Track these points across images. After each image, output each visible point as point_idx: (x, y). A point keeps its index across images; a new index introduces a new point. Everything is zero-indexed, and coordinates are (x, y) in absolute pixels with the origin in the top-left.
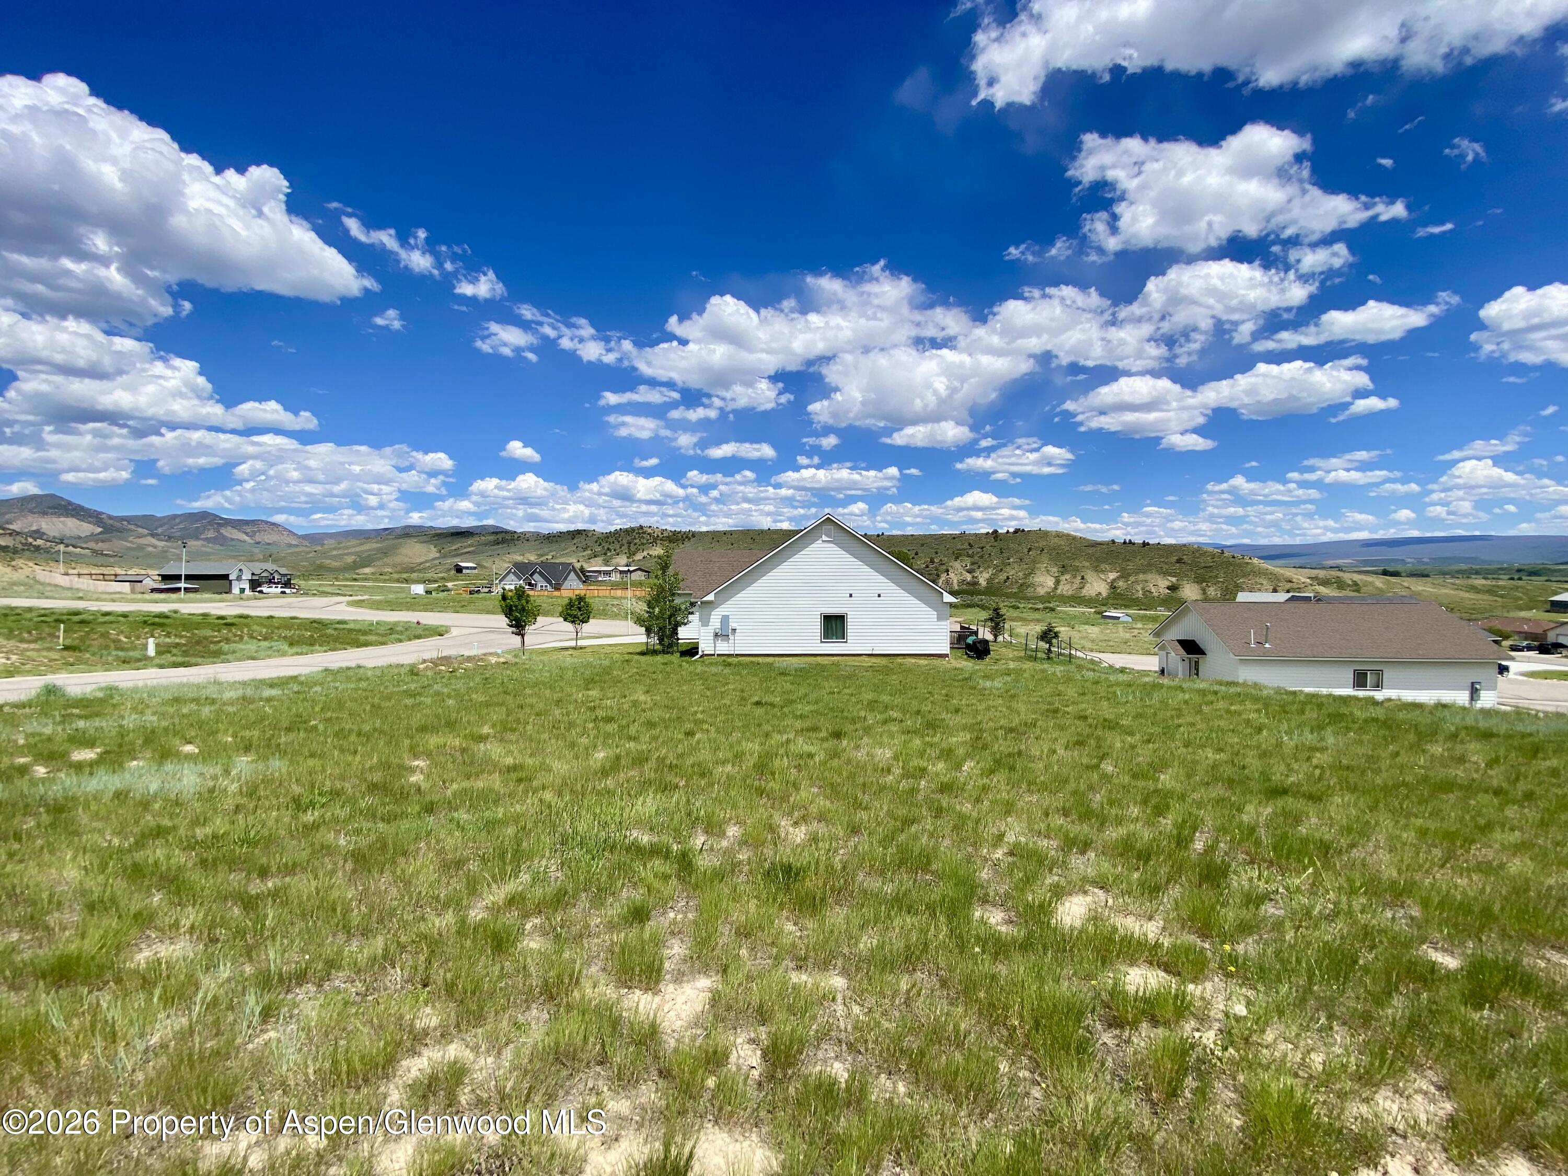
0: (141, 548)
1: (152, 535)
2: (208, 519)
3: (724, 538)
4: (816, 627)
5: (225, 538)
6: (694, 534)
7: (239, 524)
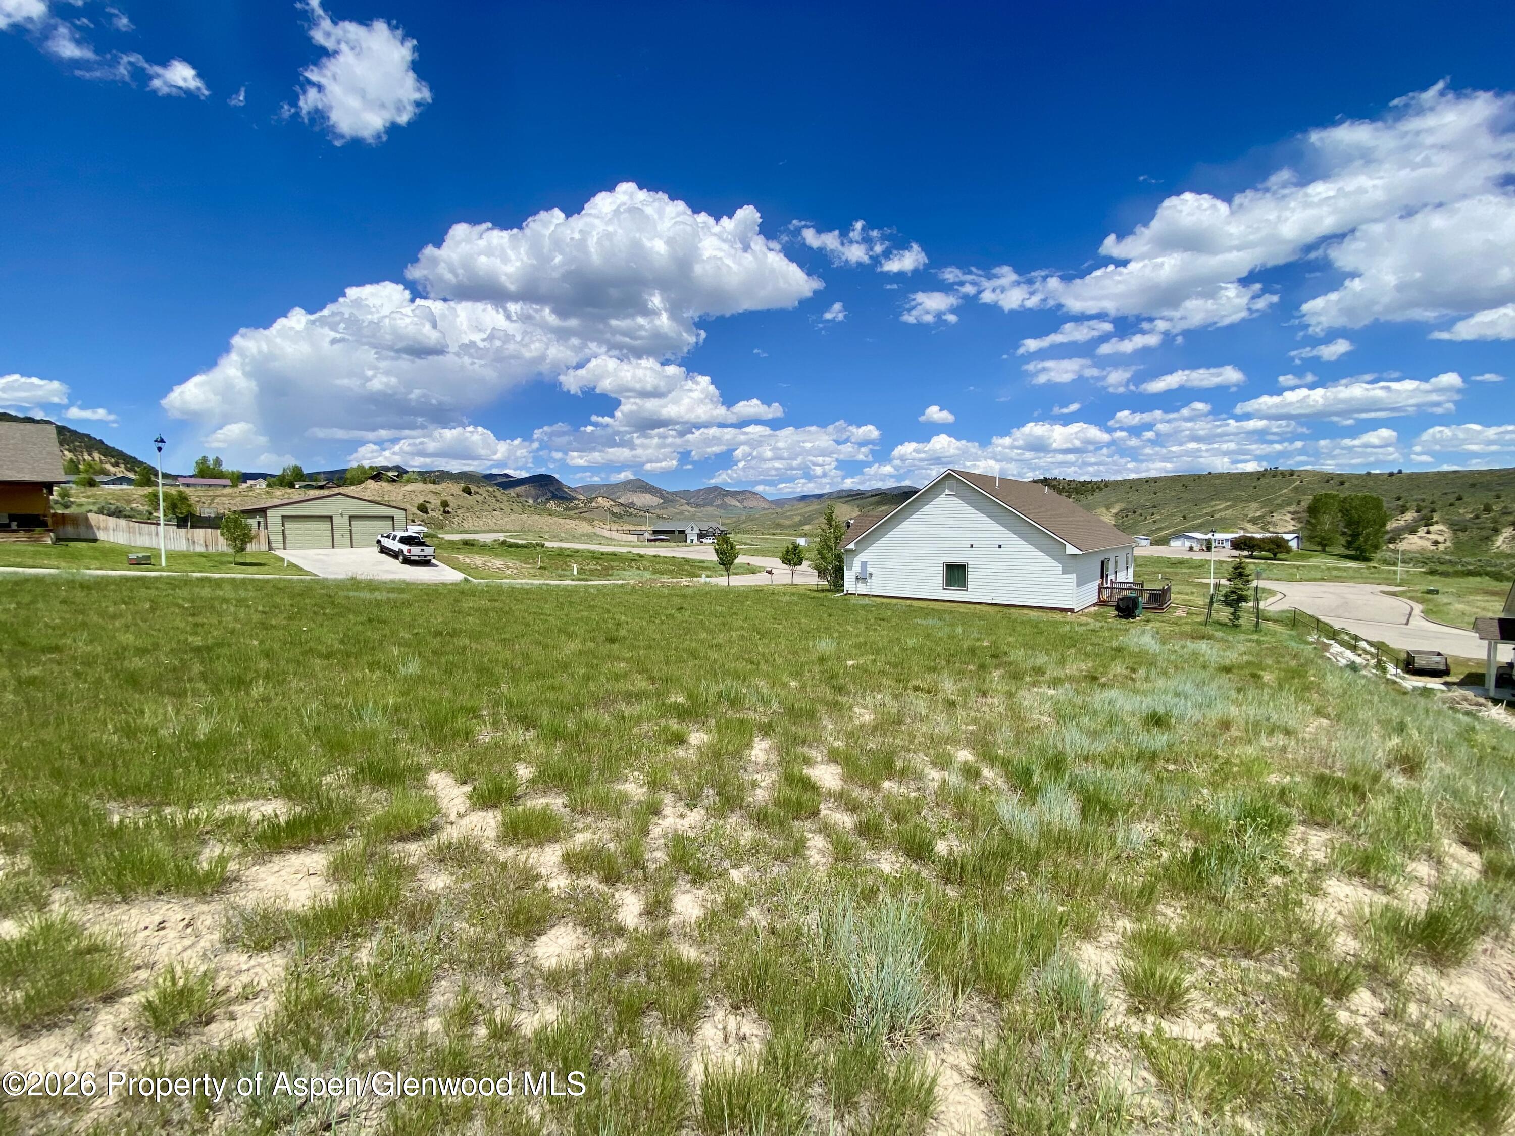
0: (682, 513)
1: (688, 504)
2: (718, 492)
3: (1146, 486)
4: (939, 575)
5: (726, 505)
6: (1107, 484)
7: (733, 494)
